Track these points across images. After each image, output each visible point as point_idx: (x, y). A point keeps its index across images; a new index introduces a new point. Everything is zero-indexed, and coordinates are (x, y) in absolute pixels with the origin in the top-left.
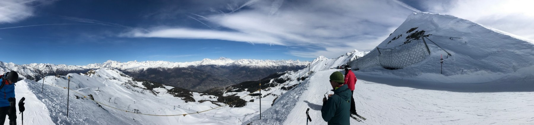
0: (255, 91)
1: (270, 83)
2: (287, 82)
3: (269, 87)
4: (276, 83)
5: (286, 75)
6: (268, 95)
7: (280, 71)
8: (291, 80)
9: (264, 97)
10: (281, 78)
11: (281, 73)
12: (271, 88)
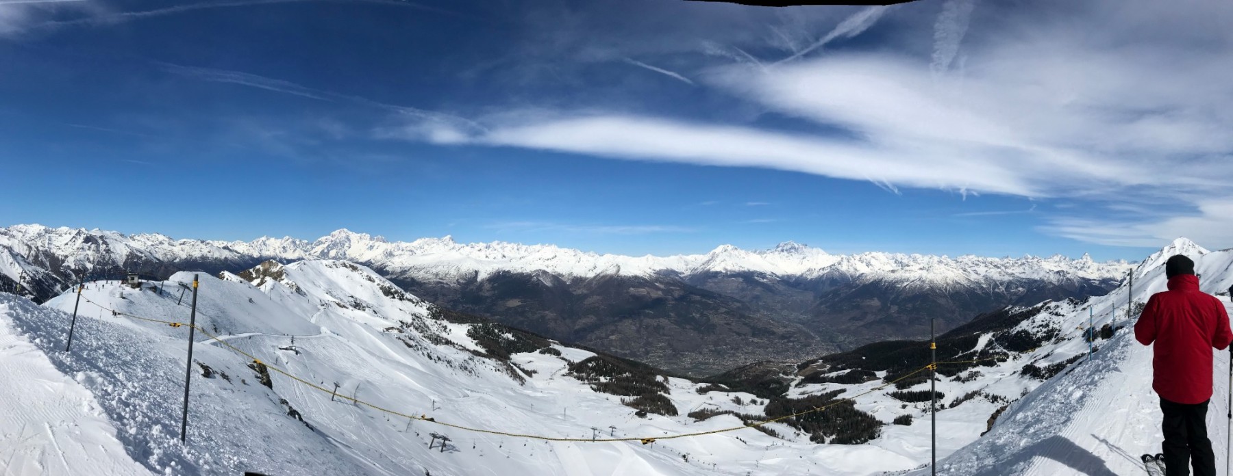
0: (919, 382)
1: (976, 349)
2: (1047, 347)
3: (974, 366)
4: (999, 349)
5: (1042, 317)
6: (969, 397)
7: (1020, 300)
8: (1060, 340)
9: (952, 406)
10: (1025, 331)
11: (1024, 309)
12: (981, 369)
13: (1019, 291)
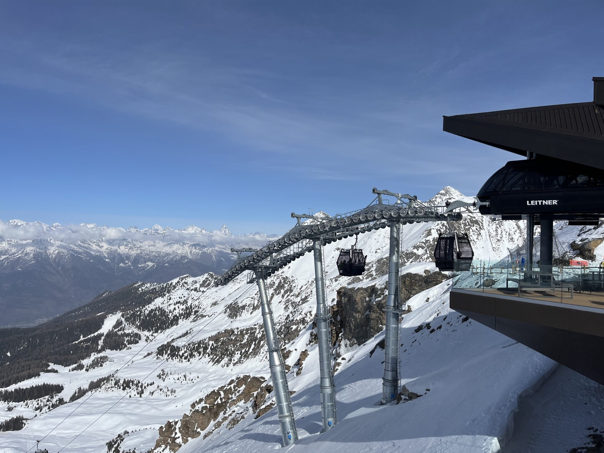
1: (100, 331)
2: (184, 325)
3: (100, 352)
4: (130, 329)
5: (178, 294)
6: (95, 386)
7: (149, 276)
8: (199, 316)
9: (73, 398)
10: (160, 309)
11: (156, 286)
12: (108, 353)
13: (148, 266)
